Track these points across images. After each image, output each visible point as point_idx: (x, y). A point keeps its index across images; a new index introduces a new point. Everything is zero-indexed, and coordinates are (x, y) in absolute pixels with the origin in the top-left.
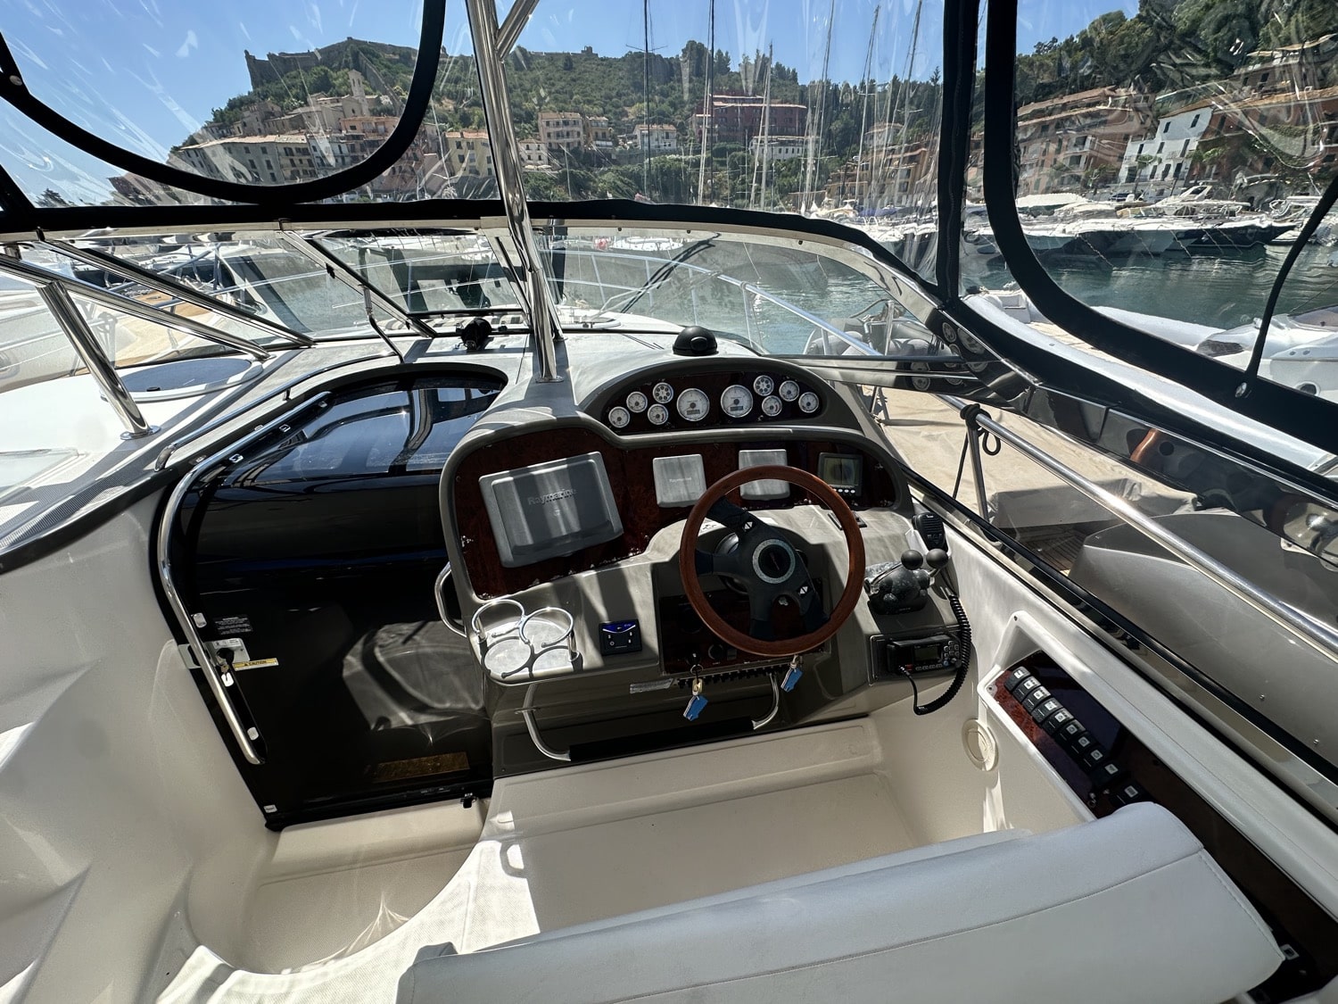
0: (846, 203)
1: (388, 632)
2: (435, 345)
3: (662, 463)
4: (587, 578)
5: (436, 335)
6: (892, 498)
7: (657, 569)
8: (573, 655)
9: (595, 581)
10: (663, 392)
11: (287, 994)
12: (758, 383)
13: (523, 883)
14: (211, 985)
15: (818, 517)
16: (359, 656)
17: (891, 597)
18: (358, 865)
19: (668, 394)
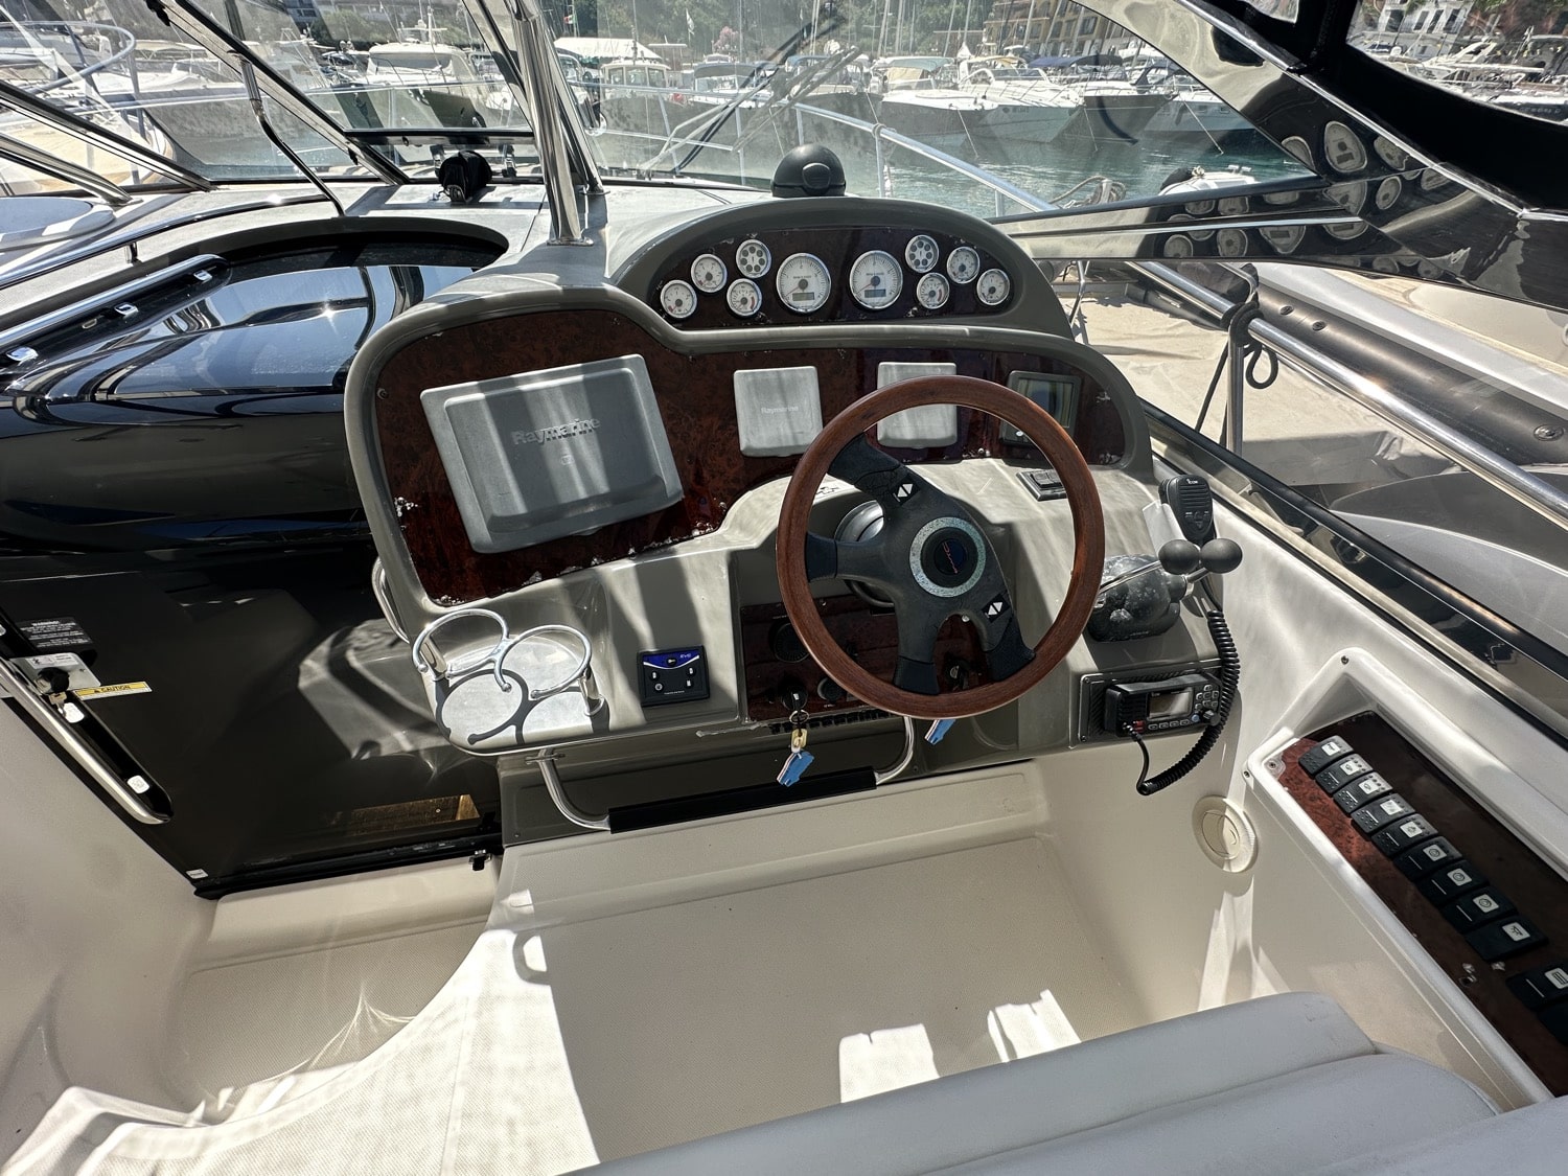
0: (1008, 51)
1: (370, 630)
2: (402, 194)
3: (750, 379)
4: (619, 574)
5: (407, 181)
6: (1119, 450)
7: (738, 562)
8: (592, 703)
9: (632, 577)
10: (753, 257)
11: (197, 1158)
12: (913, 248)
13: (545, 991)
14: (85, 1143)
15: (1001, 478)
16: (324, 661)
17: (1123, 614)
18: (331, 944)
19: (762, 262)
